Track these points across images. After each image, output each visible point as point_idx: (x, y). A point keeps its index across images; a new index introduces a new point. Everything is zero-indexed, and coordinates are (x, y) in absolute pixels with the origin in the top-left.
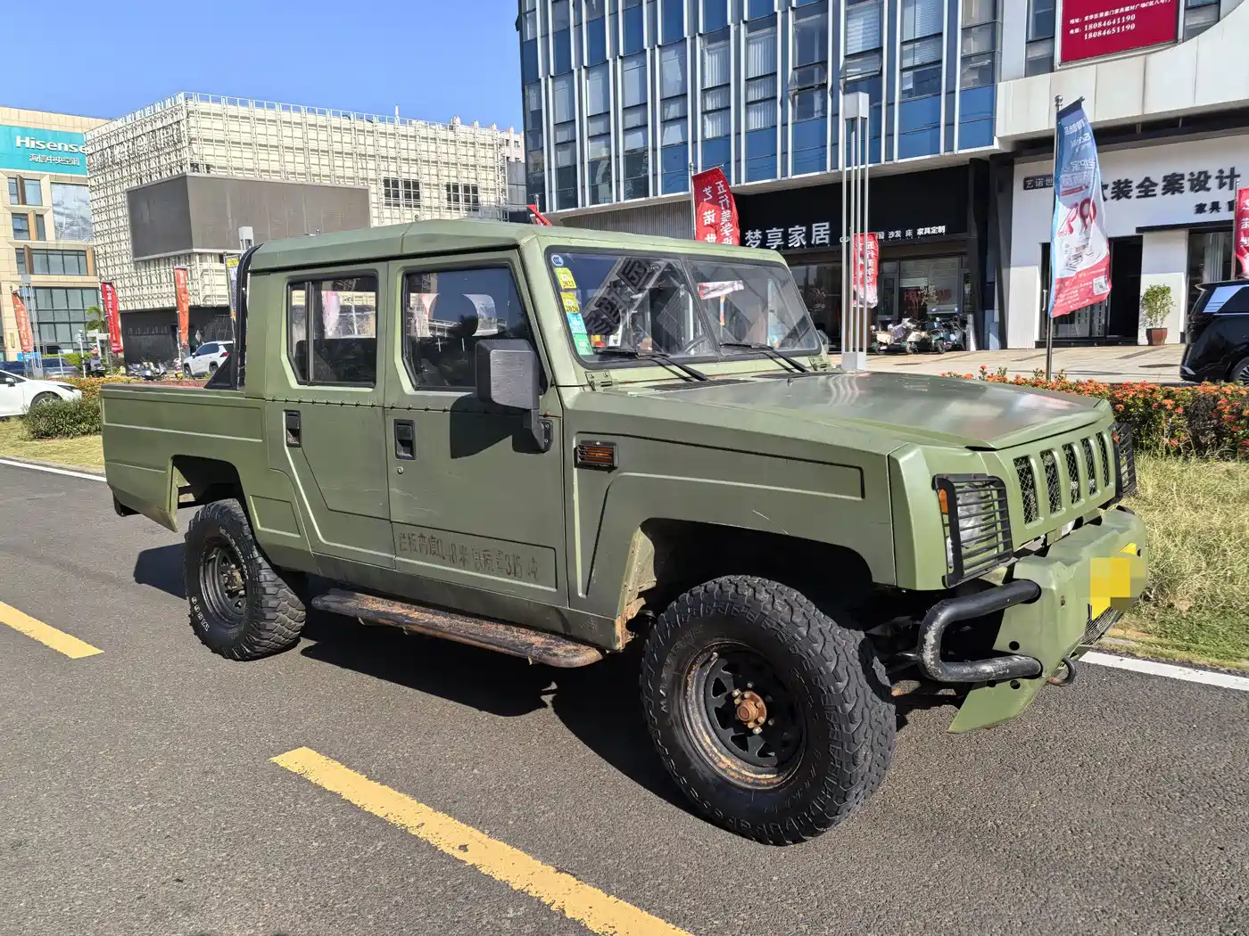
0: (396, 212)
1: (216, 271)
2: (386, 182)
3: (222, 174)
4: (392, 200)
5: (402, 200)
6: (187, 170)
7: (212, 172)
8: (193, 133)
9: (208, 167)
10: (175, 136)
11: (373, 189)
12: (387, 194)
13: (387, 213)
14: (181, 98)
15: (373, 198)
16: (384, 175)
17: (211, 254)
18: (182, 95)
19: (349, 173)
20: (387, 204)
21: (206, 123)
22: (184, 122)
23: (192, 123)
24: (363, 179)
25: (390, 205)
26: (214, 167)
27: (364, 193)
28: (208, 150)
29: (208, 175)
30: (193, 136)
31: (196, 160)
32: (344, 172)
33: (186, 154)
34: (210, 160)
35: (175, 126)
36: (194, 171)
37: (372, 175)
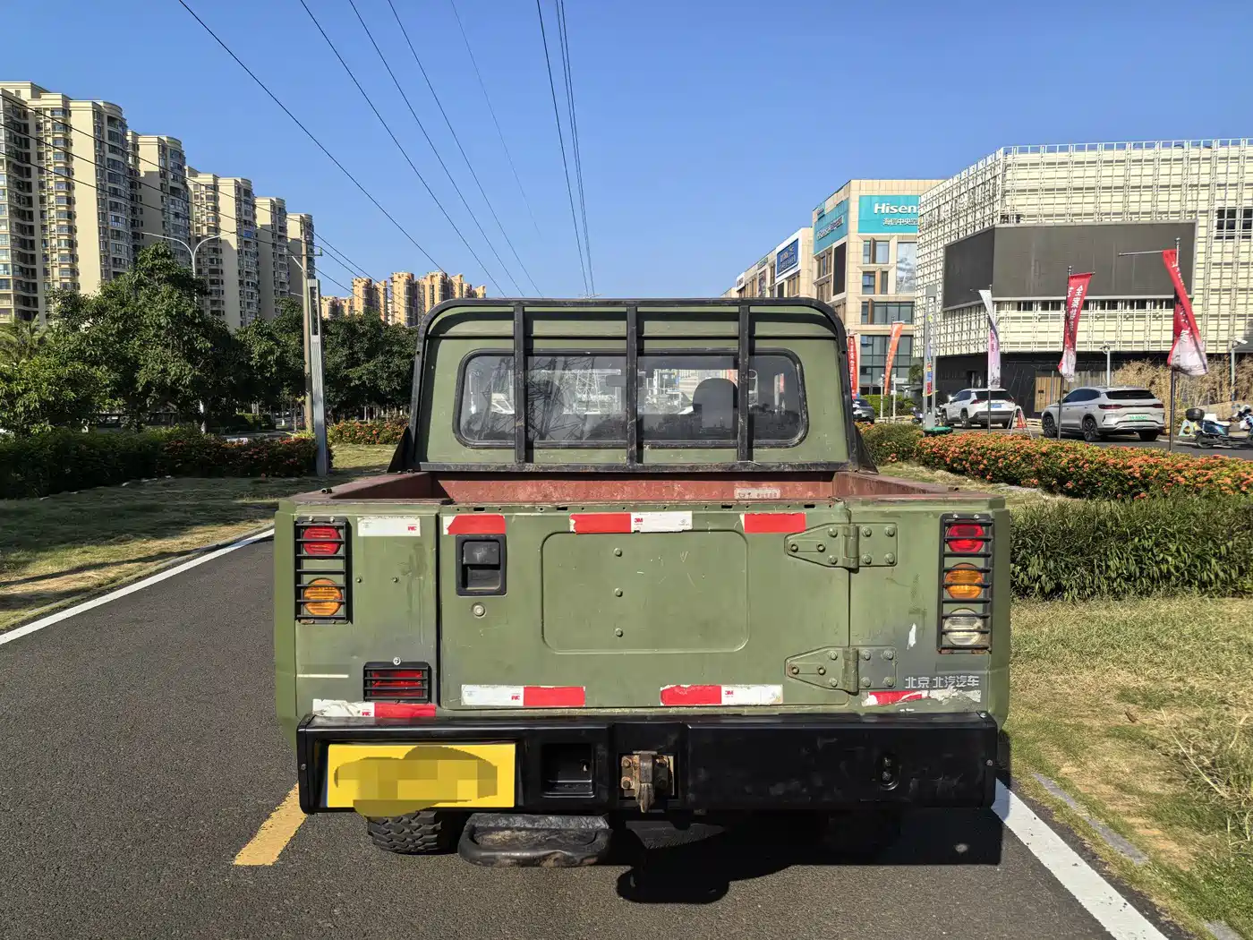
0: (1229, 245)
1: (1012, 318)
2: (1221, 213)
3: (1031, 222)
4: (1225, 232)
5: (1239, 230)
6: (997, 222)
7: (1021, 222)
8: (1008, 186)
9: (1018, 217)
10: (991, 191)
11: (1202, 221)
12: (1220, 227)
13: (1217, 246)
14: (1000, 153)
15: (1201, 232)
16: (1218, 205)
17: (1009, 302)
18: (1002, 150)
19: (1175, 207)
20: (1217, 238)
21: (1022, 174)
22: (1000, 176)
23: (1009, 176)
24: (1192, 212)
25: (1221, 238)
26: (1024, 216)
27: (1190, 228)
28: (1021, 200)
29: (1018, 225)
30: (1007, 189)
31: (1008, 211)
32: (1170, 207)
33: (997, 207)
34: (1021, 210)
35: (992, 181)
36: (1004, 223)
37: (1203, 206)
